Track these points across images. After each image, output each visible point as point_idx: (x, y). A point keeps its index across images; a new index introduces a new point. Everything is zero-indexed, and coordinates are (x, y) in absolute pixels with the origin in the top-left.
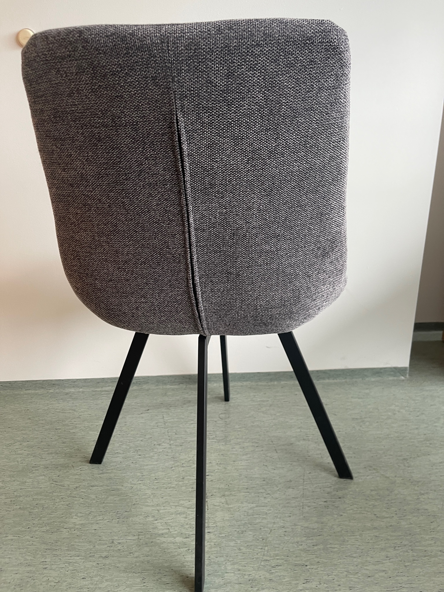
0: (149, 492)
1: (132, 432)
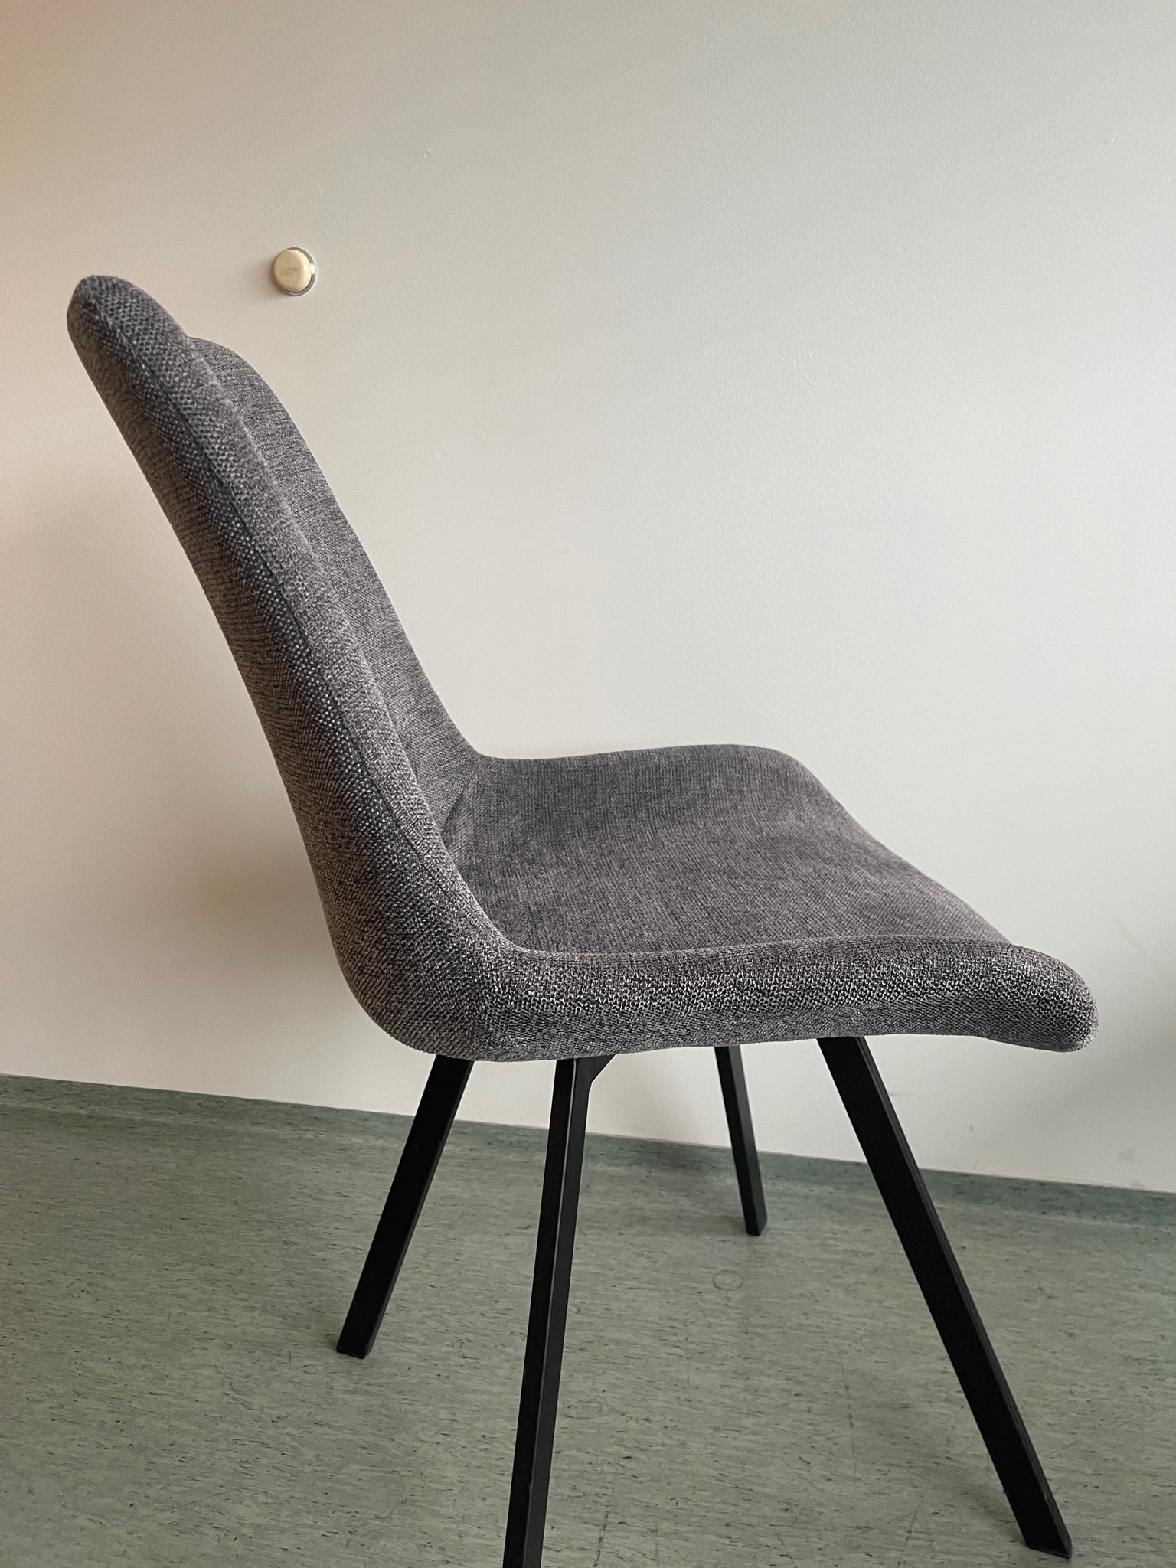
0: (452, 1473)
1: (467, 1285)
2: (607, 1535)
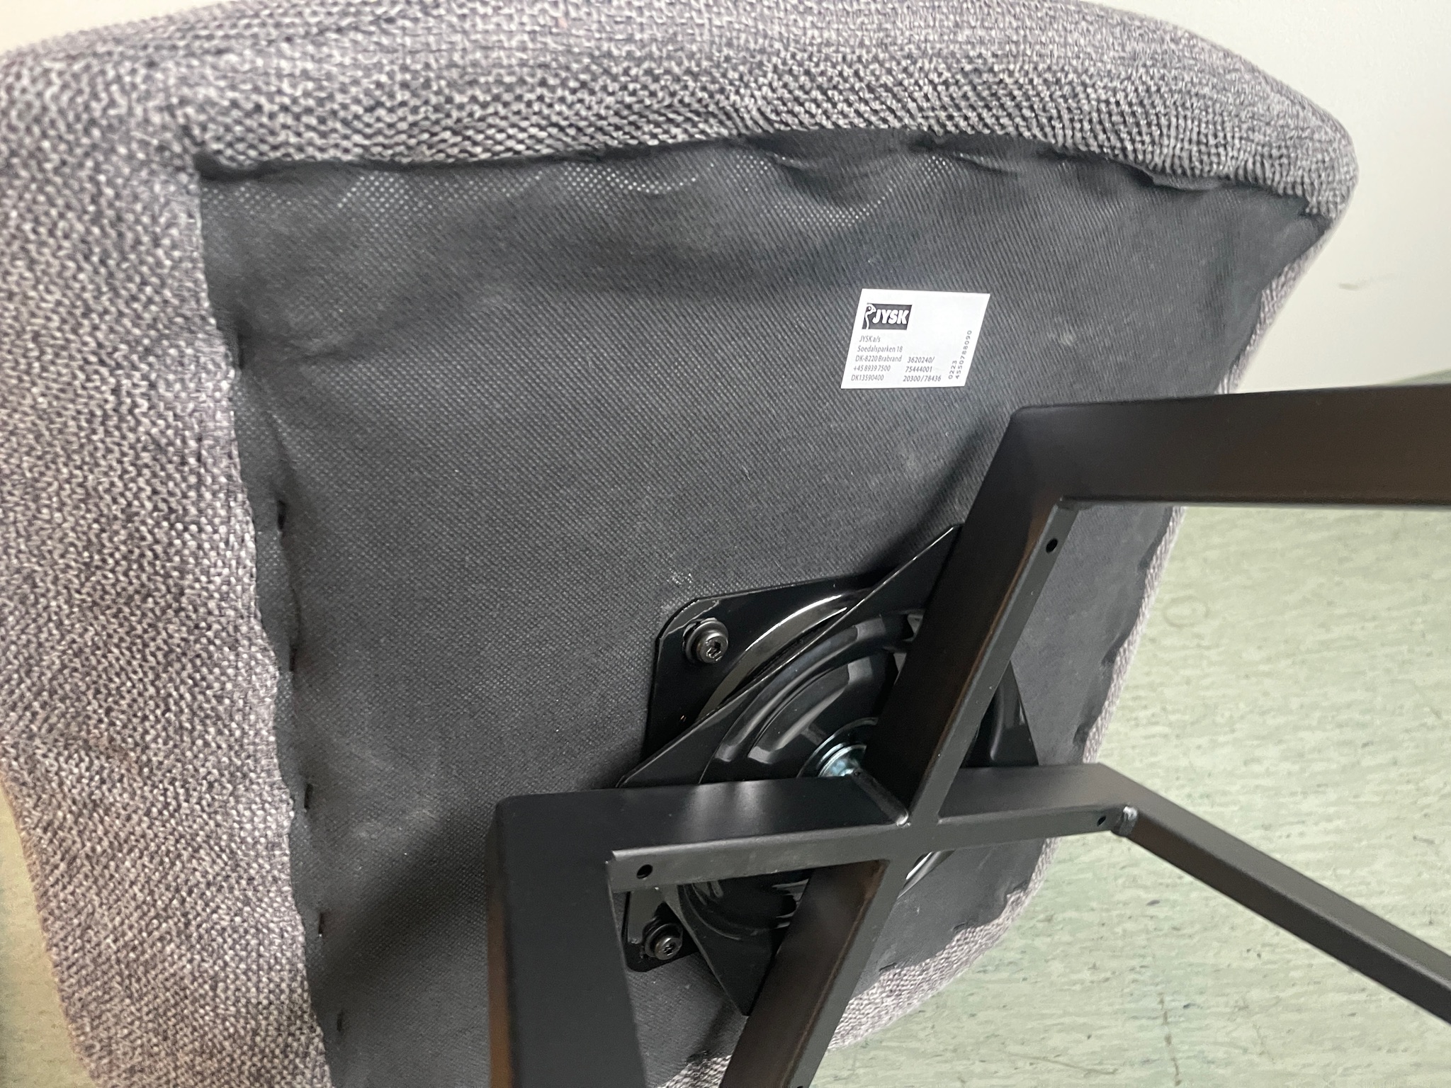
2: (1174, 1031)
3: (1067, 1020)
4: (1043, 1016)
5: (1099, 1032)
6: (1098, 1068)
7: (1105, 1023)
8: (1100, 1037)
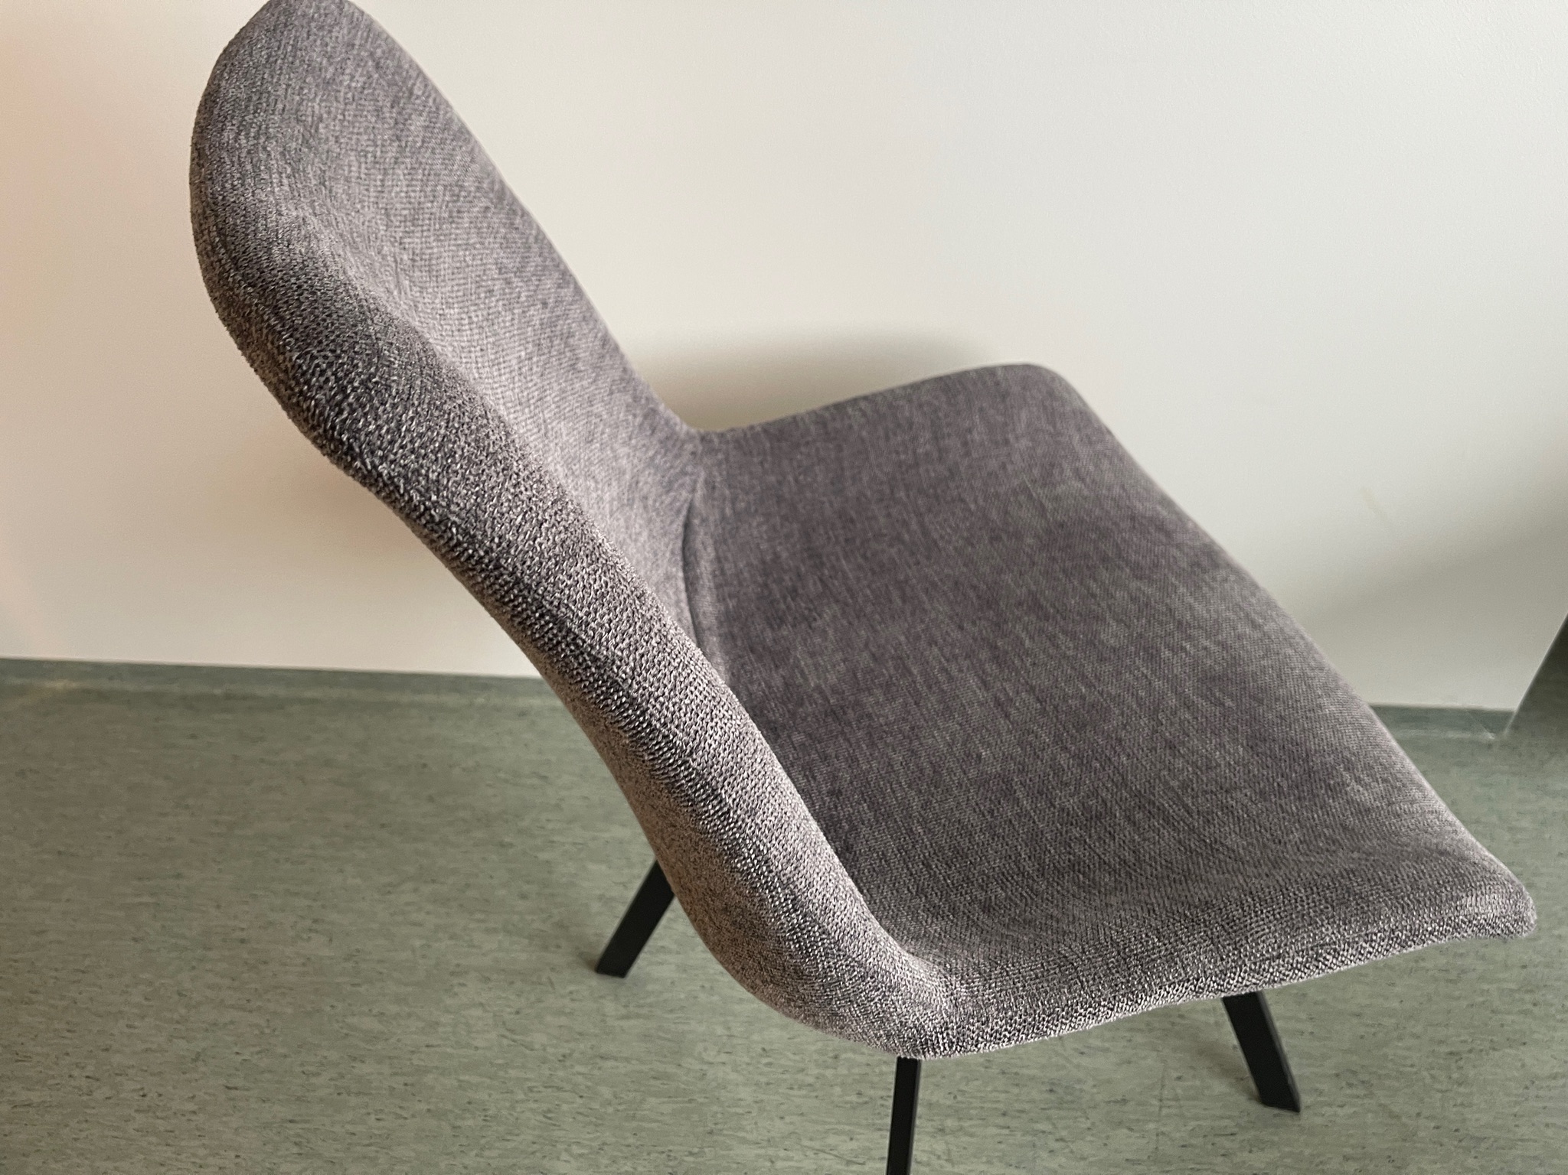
3: (840, 1127)
4: (825, 1123)
5: (858, 1137)
6: (854, 1159)
7: (862, 1131)
8: (857, 1140)
